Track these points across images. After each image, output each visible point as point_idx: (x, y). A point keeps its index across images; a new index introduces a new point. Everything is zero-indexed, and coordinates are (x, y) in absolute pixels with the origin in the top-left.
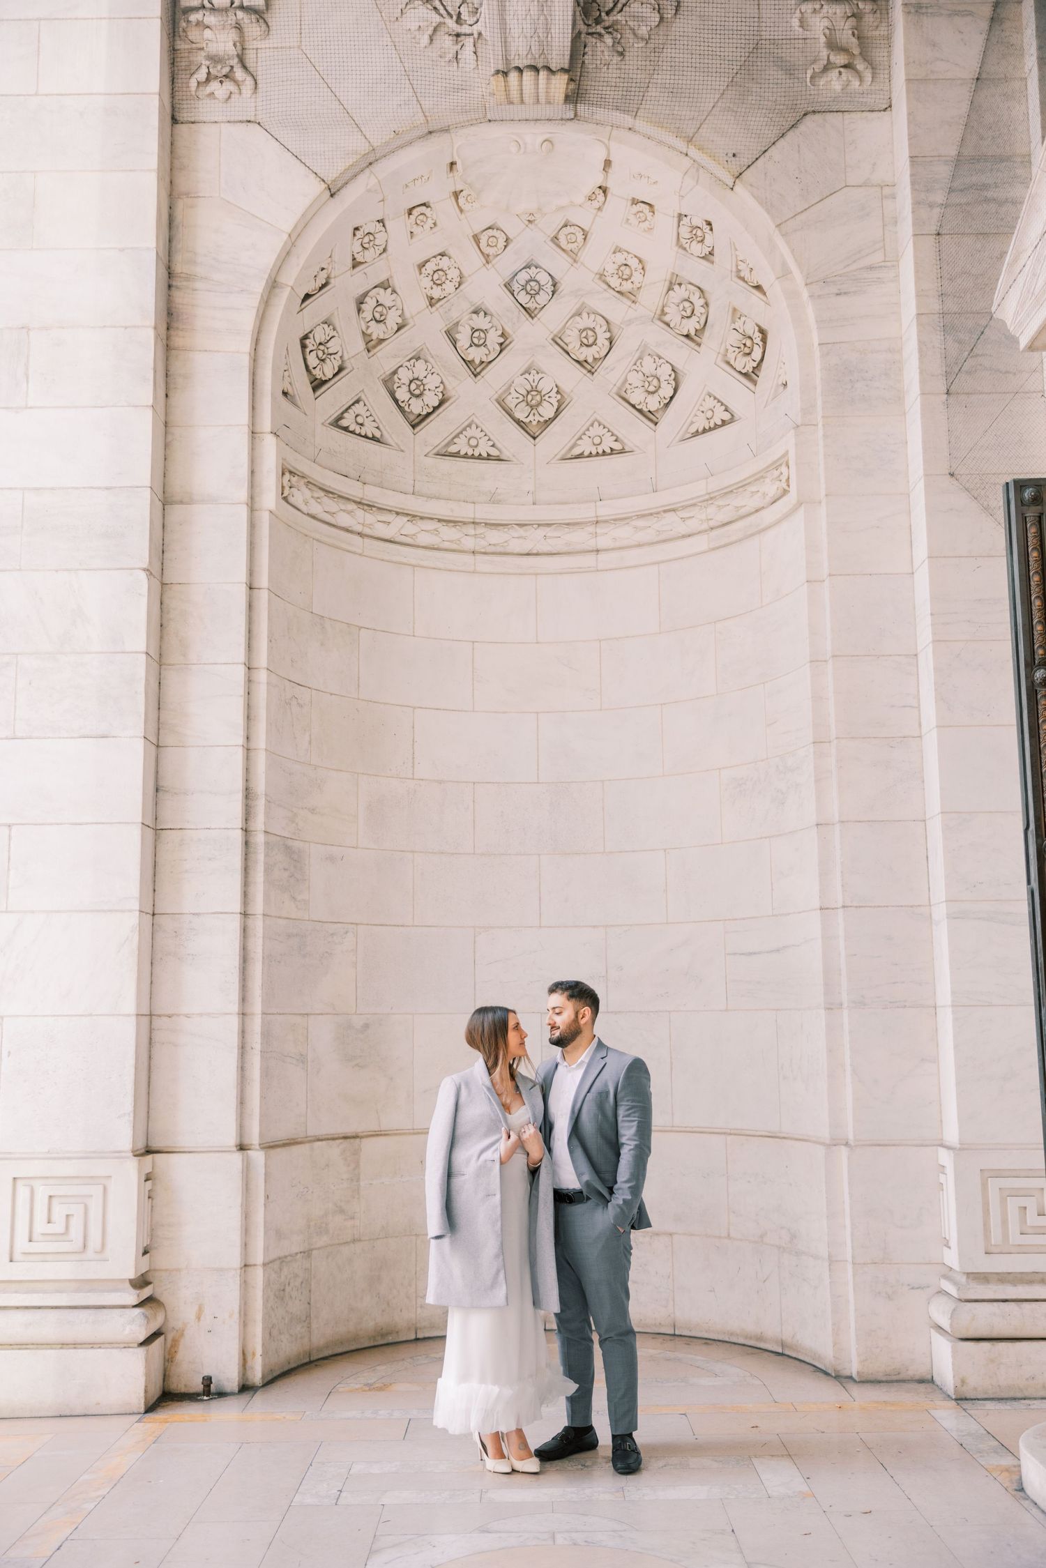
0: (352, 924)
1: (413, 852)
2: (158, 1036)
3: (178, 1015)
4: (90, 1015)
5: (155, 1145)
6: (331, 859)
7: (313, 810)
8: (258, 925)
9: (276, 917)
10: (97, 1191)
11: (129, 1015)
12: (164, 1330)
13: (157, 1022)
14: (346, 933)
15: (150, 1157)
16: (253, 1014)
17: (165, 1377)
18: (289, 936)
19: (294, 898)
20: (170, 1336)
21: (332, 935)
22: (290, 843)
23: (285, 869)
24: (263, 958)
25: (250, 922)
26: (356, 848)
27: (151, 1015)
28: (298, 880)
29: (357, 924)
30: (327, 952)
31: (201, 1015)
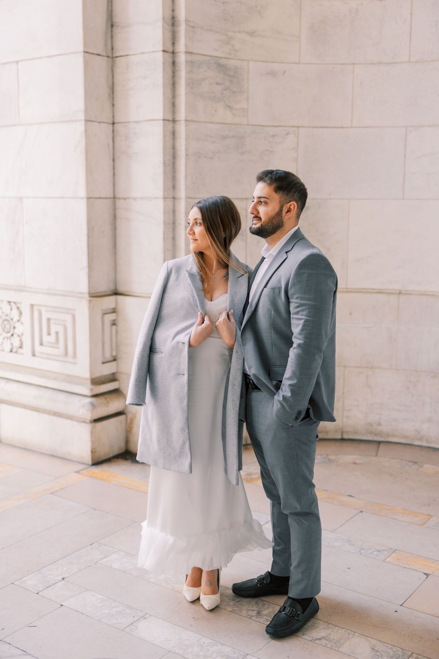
0: (293, 127)
1: (353, 64)
2: (120, 213)
3: (129, 198)
4: (63, 198)
5: (121, 289)
6: (273, 74)
7: (252, 34)
8: (182, 129)
9: (206, 122)
10: (68, 318)
11: (82, 198)
12: (126, 412)
13: (120, 203)
14: (288, 134)
15: (113, 298)
16: (180, 198)
17: (127, 442)
18: (224, 138)
19: (230, 108)
20: (129, 416)
21: (273, 136)
22: (223, 62)
23: (218, 84)
24: (187, 155)
25: (177, 126)
26: (299, 63)
27: (114, 198)
28: (234, 92)
29: (298, 127)
30: (267, 150)
31: (142, 198)
